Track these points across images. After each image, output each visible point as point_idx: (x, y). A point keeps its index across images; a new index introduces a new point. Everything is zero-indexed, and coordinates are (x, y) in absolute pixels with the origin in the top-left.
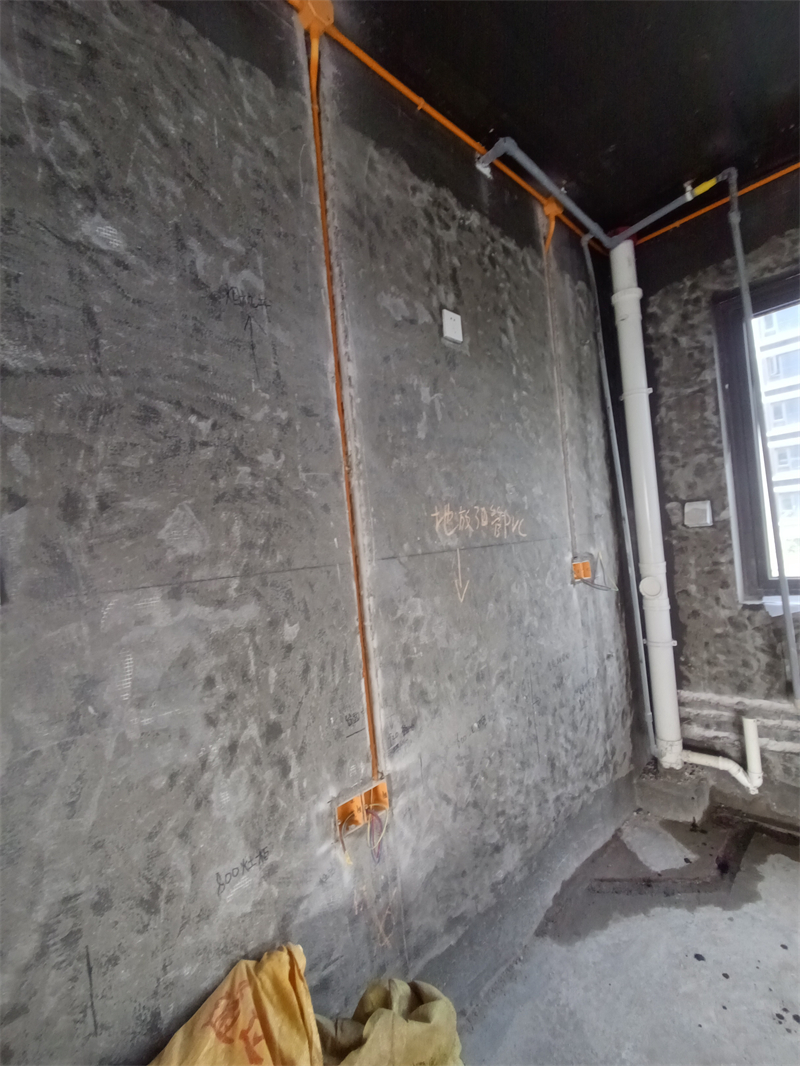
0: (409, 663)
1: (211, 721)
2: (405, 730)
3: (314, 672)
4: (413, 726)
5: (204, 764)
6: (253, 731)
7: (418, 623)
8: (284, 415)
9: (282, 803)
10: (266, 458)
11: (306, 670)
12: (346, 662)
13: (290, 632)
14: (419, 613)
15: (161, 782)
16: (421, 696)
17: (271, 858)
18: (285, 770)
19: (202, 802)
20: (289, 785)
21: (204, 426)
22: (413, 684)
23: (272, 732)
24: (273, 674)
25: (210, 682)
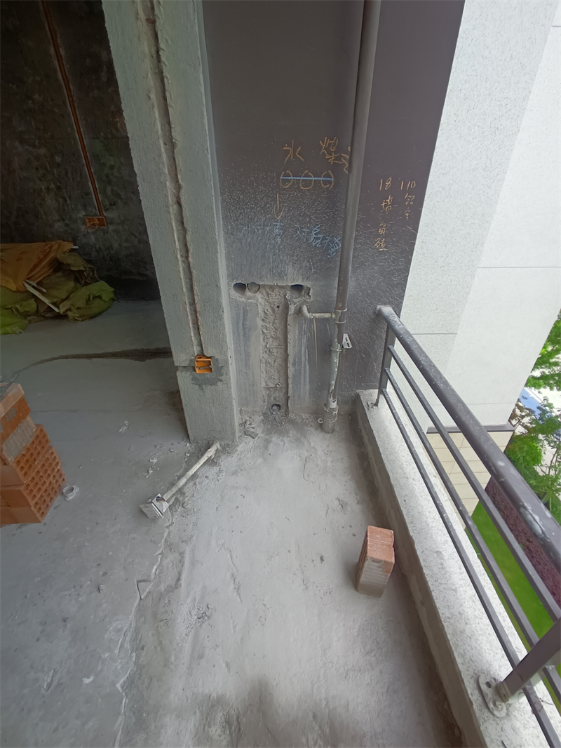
0: (109, 182)
1: (40, 180)
2: (111, 205)
3: (70, 174)
4: (115, 204)
5: (41, 189)
6: (52, 186)
7: (112, 167)
8: (38, 79)
9: (66, 209)
10: (36, 97)
11: (67, 173)
12: (81, 175)
13: (58, 159)
14: (113, 163)
15: (31, 191)
16: (118, 196)
17: (66, 222)
18: (66, 201)
19: (43, 199)
20: (68, 205)
21: (14, 87)
22: (112, 190)
23: (59, 188)
24: (55, 172)
25: (37, 169)
